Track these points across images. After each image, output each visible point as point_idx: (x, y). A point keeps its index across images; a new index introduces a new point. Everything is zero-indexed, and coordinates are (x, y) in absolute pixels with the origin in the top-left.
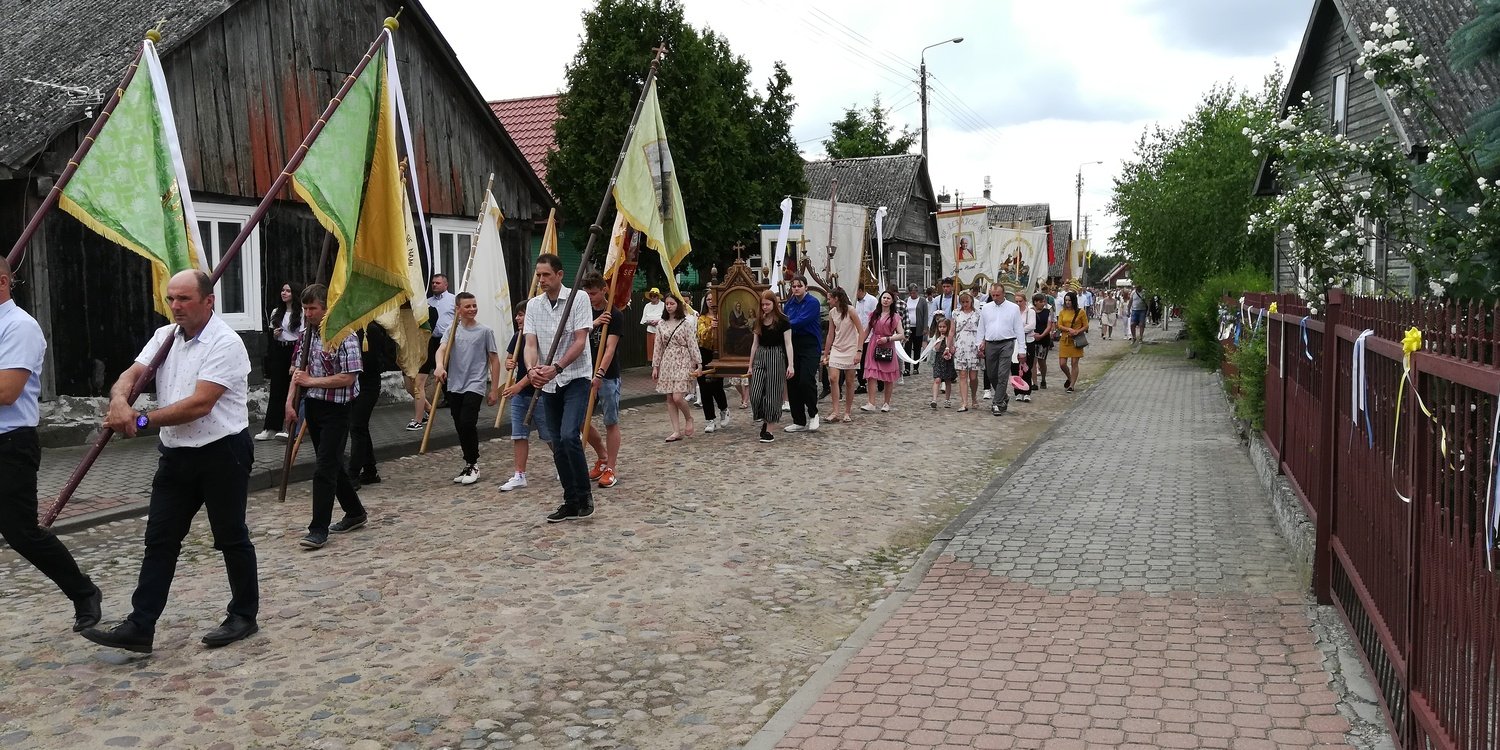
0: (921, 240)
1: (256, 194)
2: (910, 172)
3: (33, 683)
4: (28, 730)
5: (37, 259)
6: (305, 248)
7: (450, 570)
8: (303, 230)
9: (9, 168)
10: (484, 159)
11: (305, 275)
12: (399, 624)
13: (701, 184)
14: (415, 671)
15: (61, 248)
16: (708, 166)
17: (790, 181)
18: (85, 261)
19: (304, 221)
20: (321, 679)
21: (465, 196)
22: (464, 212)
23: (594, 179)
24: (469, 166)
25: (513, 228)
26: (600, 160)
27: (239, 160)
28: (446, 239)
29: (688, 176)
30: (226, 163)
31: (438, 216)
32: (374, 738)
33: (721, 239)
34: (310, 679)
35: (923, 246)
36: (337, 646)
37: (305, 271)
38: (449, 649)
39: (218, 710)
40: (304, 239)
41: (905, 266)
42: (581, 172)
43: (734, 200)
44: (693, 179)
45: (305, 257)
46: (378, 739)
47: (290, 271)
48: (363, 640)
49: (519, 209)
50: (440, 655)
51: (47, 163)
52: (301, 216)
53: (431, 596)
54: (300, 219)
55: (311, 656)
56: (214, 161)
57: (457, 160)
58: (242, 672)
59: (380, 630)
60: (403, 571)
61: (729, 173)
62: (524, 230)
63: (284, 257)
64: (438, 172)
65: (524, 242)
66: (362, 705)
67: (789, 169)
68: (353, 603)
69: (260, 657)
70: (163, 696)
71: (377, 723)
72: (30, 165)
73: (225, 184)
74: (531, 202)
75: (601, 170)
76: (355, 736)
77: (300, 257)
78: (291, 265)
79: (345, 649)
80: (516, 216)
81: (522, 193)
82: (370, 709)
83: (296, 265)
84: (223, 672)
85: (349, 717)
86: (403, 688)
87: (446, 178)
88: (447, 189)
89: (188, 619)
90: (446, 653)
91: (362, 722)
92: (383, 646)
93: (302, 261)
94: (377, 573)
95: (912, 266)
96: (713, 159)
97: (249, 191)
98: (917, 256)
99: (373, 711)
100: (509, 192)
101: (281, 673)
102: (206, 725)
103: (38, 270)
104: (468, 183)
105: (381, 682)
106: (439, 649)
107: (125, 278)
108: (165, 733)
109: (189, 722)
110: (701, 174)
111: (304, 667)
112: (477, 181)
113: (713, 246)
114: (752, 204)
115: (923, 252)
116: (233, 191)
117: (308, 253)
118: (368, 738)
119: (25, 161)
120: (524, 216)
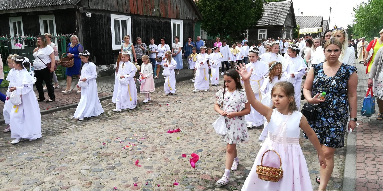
0: (290, 25)
1: (130, 13)
2: (288, 6)
3: (114, 147)
4: (121, 162)
5: (80, 30)
6: (141, 27)
7: (207, 118)
8: (141, 23)
9: (73, 5)
10: (184, 2)
11: (142, 35)
12: (203, 134)
13: (238, 9)
14: (218, 149)
15: (85, 26)
16: (240, 4)
17: (260, 9)
18: (91, 30)
19: (141, 20)
20: (192, 150)
21: (179, 13)
22: (179, 18)
23: (209, 8)
24: (180, 4)
25: (190, 22)
26: (210, 3)
27: (126, 3)
28: (174, 25)
29: (235, 7)
30: (123, 4)
31: (173, 19)
32: (218, 171)
33: (242, 25)
34: (189, 150)
35: (290, 27)
36: (190, 140)
37: (142, 33)
38: (222, 142)
39: (169, 158)
40: (141, 25)
41: (285, 33)
42: (204, 7)
43: (246, 14)
44: (236, 8)
45: (142, 30)
46: (220, 171)
47: (138, 34)
48: (196, 138)
49: (192, 17)
50: (221, 144)
51: (82, 4)
52: (141, 19)
53: (207, 125)
54: (140, 19)
55: (185, 143)
56: (120, 3)
57: (178, 3)
58: (169, 146)
59: (200, 135)
60: (194, 117)
61: (245, 6)
62: (193, 23)
63: (137, 30)
64: (173, 6)
65: (193, 26)
66: (208, 159)
67: (259, 5)
68: (187, 126)
69: (171, 142)
70: (152, 153)
71: (216, 166)
72: (77, 4)
73: (123, 10)
74: (195, 15)
75: (211, 6)
76: (213, 170)
77: (140, 30)
78: (138, 32)
79: (194, 141)
80: (191, 19)
81: (193, 12)
82: (212, 161)
83: (140, 32)
84: (164, 146)
85: (207, 163)
86: (216, 154)
87: (175, 8)
88: (175, 11)
89: (145, 129)
90: (222, 144)
91: (212, 165)
92: (204, 140)
93: (141, 31)
94: (187, 117)
95: (287, 33)
96: (242, 2)
97: (129, 12)
98: (289, 30)
99: (213, 162)
100: (190, 12)
101: (180, 148)
102: (169, 163)
103: (80, 32)
104: (180, 10)
105: (210, 152)
106: (219, 142)
107: (100, 35)
108: (159, 165)
109: (163, 162)
110: (238, 7)
111: (185, 146)
112: (182, 9)
113: (240, 27)
114: (251, 15)
115: (290, 29)
116: (125, 12)
117: (142, 29)
118: (217, 171)
119: (77, 3)
120: (193, 19)
